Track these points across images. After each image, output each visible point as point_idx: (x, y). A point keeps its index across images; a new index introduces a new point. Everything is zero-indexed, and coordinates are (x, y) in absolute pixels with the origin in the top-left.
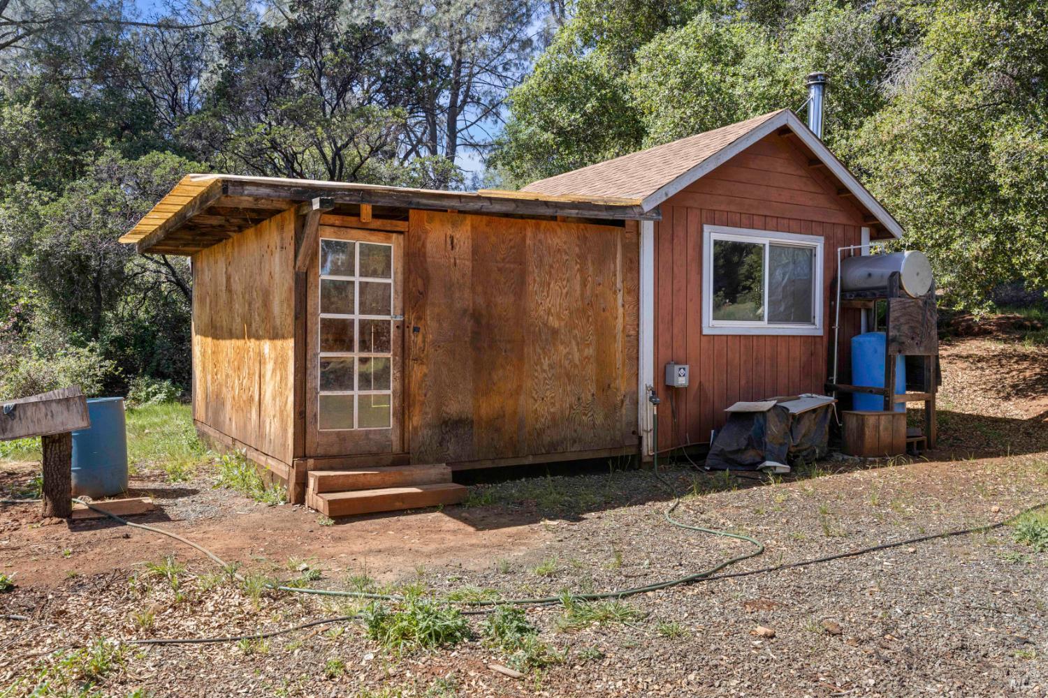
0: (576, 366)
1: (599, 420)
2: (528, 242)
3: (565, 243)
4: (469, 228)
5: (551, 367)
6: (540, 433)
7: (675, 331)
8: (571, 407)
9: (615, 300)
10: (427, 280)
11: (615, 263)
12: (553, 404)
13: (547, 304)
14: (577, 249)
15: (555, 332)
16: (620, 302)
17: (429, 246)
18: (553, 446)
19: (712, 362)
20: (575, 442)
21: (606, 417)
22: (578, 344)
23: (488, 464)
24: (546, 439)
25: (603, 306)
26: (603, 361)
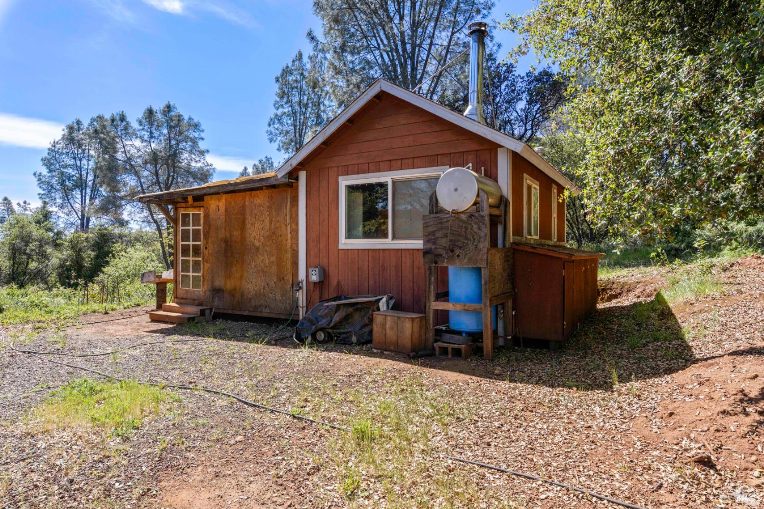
0: (267, 266)
1: (278, 297)
2: (247, 203)
3: (263, 201)
4: (224, 201)
5: (255, 267)
6: (250, 300)
7: (321, 246)
8: (264, 288)
9: (287, 230)
10: (210, 226)
11: (286, 209)
12: (256, 286)
13: (254, 234)
14: (268, 204)
15: (257, 248)
16: (289, 231)
17: (211, 210)
18: (256, 308)
19: (347, 268)
20: (266, 307)
21: (282, 296)
22: (268, 255)
23: (230, 312)
24: (253, 304)
25: (280, 233)
26: (280, 264)
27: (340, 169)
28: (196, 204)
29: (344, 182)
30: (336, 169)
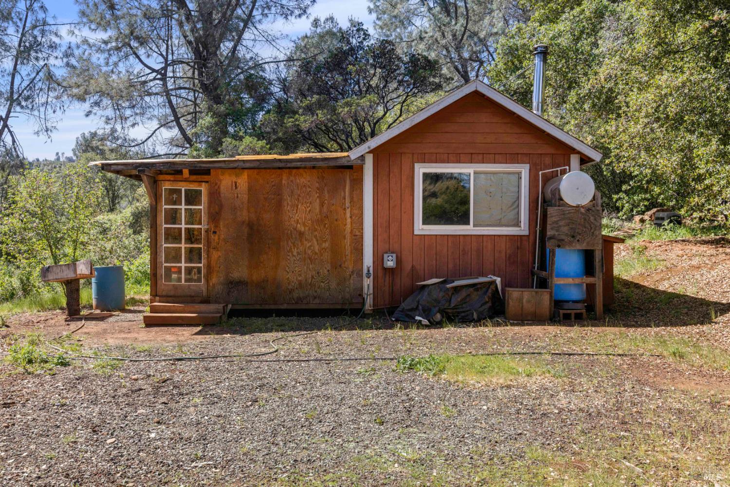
0: (316, 253)
1: (333, 285)
2: (284, 182)
3: (309, 181)
4: (246, 177)
5: (298, 253)
6: (291, 291)
7: (392, 232)
8: (313, 277)
9: (345, 214)
10: (221, 206)
11: (345, 193)
12: (300, 275)
13: (296, 217)
14: (317, 185)
15: (301, 234)
16: (348, 215)
17: (222, 188)
18: (300, 300)
19: (422, 253)
20: (315, 298)
21: (338, 284)
22: (317, 241)
23: (258, 307)
24: (295, 295)
25: (336, 217)
26: (336, 250)
27: (415, 156)
28: (194, 177)
29: (421, 170)
30: (411, 156)
